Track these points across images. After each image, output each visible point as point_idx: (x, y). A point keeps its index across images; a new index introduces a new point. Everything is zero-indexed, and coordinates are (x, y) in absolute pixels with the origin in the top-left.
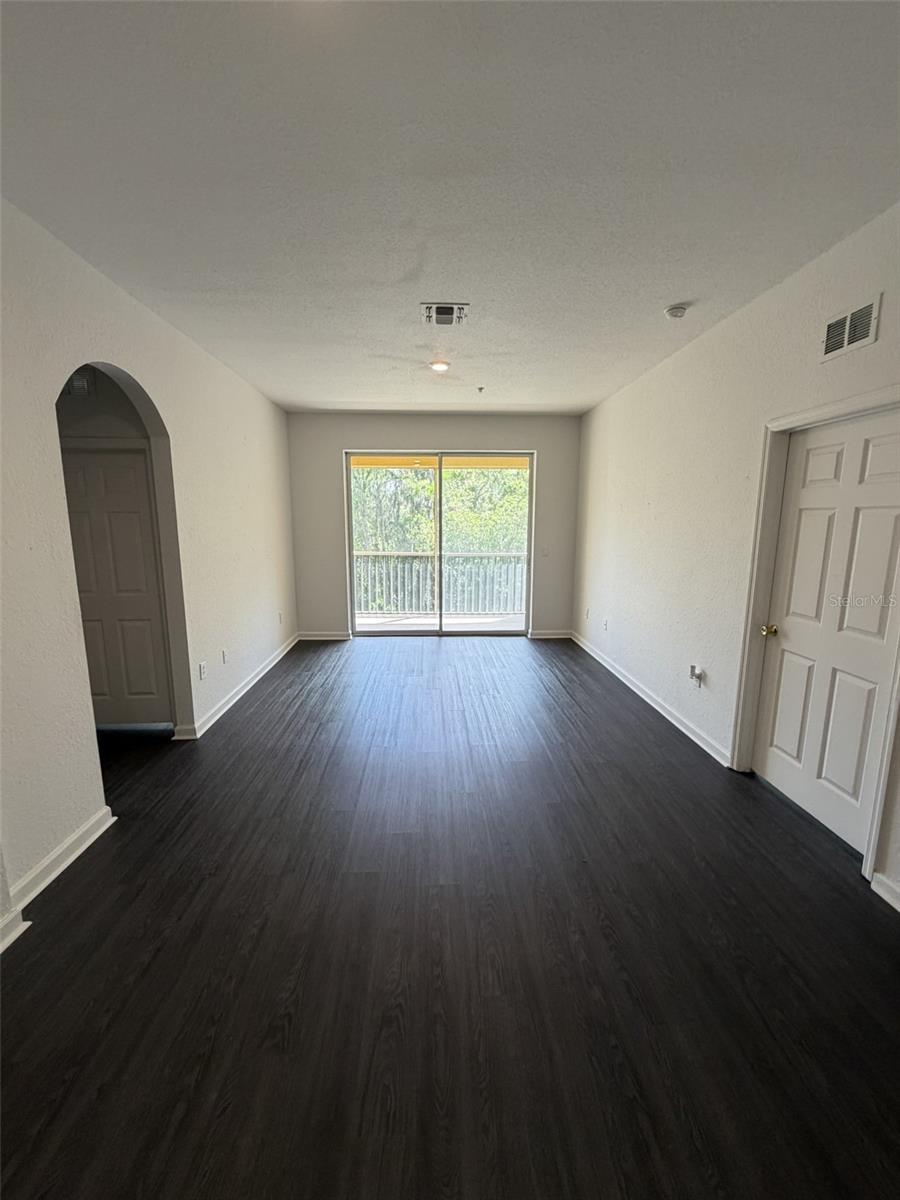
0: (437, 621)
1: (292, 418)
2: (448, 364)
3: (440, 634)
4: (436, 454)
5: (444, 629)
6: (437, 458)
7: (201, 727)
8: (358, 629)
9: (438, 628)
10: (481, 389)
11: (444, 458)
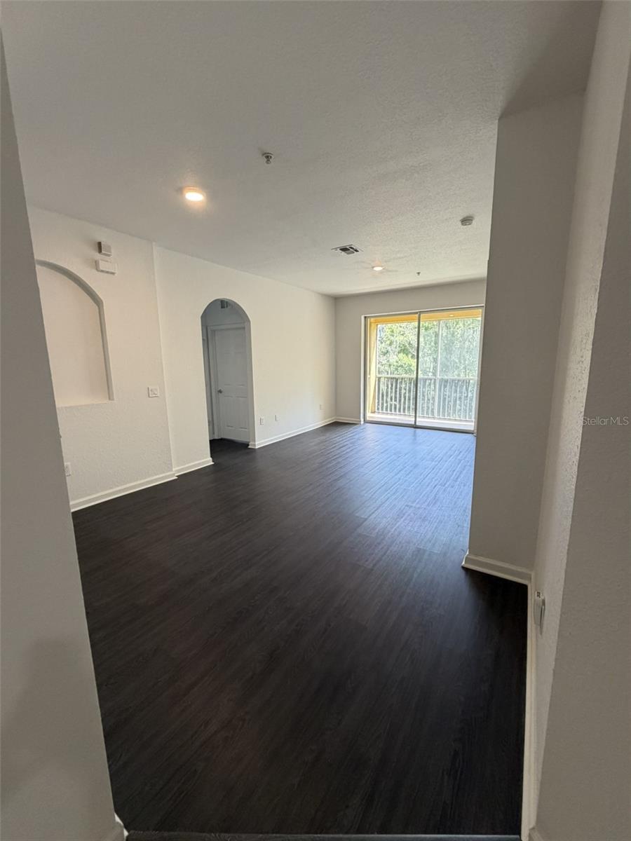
0: (414, 419)
1: (337, 301)
2: (382, 266)
3: (415, 427)
4: (417, 313)
5: (417, 424)
6: (417, 315)
7: (259, 444)
8: (368, 419)
9: (413, 423)
10: (419, 273)
11: (421, 315)
